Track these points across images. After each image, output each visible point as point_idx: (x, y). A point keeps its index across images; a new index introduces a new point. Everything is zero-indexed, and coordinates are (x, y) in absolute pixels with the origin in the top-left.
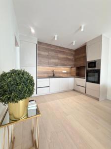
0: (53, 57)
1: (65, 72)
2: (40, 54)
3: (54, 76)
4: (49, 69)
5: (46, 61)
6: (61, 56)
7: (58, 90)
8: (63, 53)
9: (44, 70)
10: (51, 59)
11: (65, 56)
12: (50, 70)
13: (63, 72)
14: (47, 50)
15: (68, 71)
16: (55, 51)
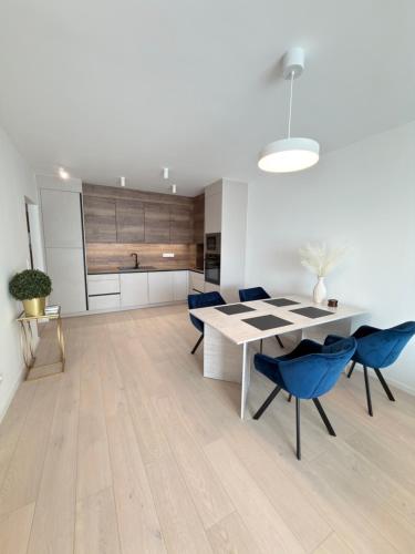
0: (128, 221)
1: (172, 255)
2: (93, 216)
3: (136, 268)
4: (124, 249)
5: (111, 230)
6: (152, 216)
7: (144, 302)
8: (160, 207)
9: (111, 253)
10: (123, 225)
11: (165, 217)
12: (126, 253)
13: (165, 255)
14: (112, 203)
15: (180, 253)
16: (134, 205)
